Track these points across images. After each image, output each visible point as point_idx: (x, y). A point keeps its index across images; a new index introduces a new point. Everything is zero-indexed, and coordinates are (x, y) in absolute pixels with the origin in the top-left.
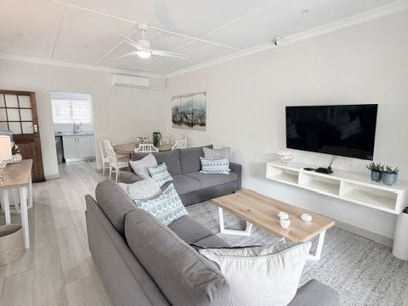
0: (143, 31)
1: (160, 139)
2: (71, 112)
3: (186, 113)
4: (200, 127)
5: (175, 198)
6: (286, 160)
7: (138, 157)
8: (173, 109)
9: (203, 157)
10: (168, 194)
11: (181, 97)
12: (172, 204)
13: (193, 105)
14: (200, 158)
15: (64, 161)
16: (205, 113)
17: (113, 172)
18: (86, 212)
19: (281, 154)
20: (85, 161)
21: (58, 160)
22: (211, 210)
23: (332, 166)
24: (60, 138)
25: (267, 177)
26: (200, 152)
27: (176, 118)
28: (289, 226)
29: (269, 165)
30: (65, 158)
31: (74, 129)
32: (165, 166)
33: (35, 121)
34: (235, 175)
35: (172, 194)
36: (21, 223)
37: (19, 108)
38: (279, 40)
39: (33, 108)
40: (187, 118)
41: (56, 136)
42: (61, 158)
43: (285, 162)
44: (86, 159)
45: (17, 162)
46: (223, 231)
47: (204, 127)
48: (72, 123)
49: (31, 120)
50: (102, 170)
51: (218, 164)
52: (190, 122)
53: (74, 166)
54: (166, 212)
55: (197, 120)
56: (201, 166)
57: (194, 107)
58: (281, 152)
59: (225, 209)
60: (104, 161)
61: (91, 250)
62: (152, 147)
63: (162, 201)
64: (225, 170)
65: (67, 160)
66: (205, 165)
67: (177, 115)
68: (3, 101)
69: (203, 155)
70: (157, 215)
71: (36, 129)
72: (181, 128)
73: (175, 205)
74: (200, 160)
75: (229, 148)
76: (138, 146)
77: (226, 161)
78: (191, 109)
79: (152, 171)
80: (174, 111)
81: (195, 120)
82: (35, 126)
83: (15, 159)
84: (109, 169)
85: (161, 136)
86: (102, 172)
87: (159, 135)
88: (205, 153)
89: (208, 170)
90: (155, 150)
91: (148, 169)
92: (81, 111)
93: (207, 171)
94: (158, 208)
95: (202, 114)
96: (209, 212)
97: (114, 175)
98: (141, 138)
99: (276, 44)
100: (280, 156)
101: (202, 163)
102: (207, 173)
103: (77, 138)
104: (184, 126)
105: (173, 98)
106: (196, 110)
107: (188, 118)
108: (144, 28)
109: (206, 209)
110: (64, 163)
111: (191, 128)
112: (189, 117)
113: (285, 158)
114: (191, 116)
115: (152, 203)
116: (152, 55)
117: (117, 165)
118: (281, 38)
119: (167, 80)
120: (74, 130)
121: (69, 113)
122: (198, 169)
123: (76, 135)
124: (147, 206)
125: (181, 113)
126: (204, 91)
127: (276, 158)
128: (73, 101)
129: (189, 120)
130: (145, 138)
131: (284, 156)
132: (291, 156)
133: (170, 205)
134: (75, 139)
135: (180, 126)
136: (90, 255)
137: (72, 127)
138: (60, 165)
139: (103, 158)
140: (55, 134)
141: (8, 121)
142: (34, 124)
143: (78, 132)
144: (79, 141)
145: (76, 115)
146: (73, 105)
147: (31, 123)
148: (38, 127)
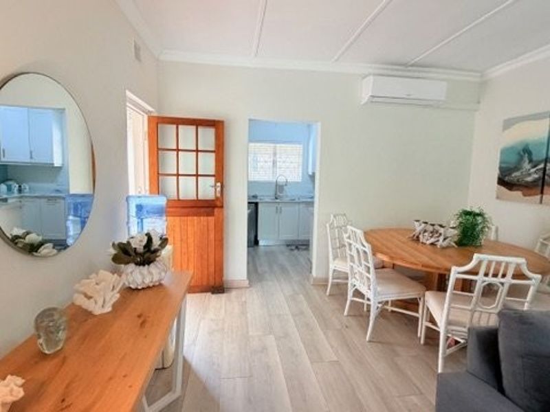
1: (482, 230)
2: (274, 163)
15: (256, 242)
20: (288, 246)
21: (249, 241)
24: (254, 206)
30: (259, 239)
31: (276, 190)
33: (219, 175)
37: (197, 151)
39: (219, 150)
41: (249, 203)
42: (253, 239)
48: (274, 180)
49: (213, 173)
53: (270, 254)
65: (261, 243)
67: (526, 166)
71: (219, 189)
72: (540, 202)
82: (219, 184)
86: (325, 288)
87: (479, 219)
92: (288, 160)
98: (426, 224)
103: (279, 206)
110: (256, 247)
117: (376, 294)
119: (485, 83)
120: (276, 194)
121: (272, 164)
123: (278, 203)
125: (546, 161)
128: (278, 145)
134: (277, 208)
137: (274, 186)
138: (251, 249)
139: (331, 257)
140: (249, 199)
141: (178, 175)
142: (216, 181)
143: (281, 197)
144: (281, 212)
145: (280, 168)
146: (278, 152)
147: (213, 179)
148: (222, 187)
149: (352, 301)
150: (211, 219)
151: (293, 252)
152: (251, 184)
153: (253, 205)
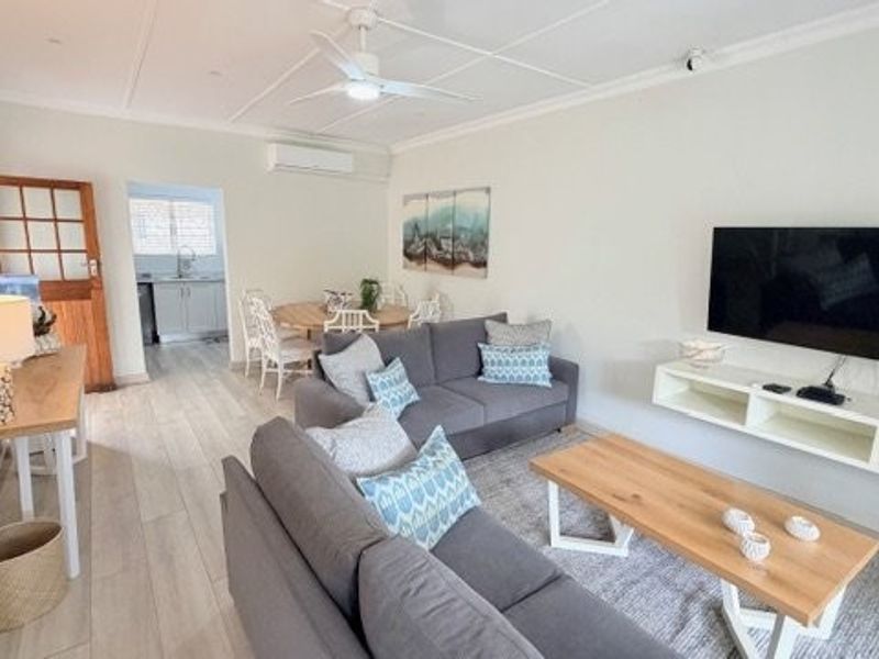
0: (363, 29)
1: (377, 295)
2: (173, 230)
3: (438, 237)
4: (474, 270)
5: (452, 465)
6: (706, 361)
7: (337, 344)
8: (406, 226)
9: (486, 343)
10: (434, 454)
11: (427, 196)
12: (448, 483)
13: (457, 216)
14: (481, 346)
15: (156, 339)
16: (486, 236)
17: (270, 370)
18: (223, 497)
19: (693, 344)
20: (204, 339)
21: (145, 337)
22: (513, 475)
23: (834, 381)
24: (147, 289)
25: (654, 401)
26: (478, 332)
27: (413, 246)
28: (768, 557)
29: (661, 371)
30: (159, 333)
31: (179, 266)
32: (400, 365)
33: (93, 250)
34: (564, 390)
35: (443, 455)
36: (59, 518)
37: (56, 220)
38: (698, 57)
39: (89, 219)
40: (439, 248)
41: (139, 284)
42: (150, 336)
43: (700, 367)
44: (206, 336)
45: (49, 352)
46: (557, 541)
47: (481, 271)
48: (176, 253)
49: (83, 247)
50: (245, 363)
51: (524, 363)
52: (449, 256)
53: (178, 352)
54: (433, 507)
55: (466, 254)
56: (482, 366)
57: (458, 223)
58: (694, 340)
59: (562, 484)
60: (248, 345)
61: (233, 589)
62: (364, 316)
63: (424, 478)
64: (540, 376)
65: (164, 339)
66: (493, 363)
67: (417, 239)
68: (19, 204)
69: (485, 337)
70: (414, 517)
71: (94, 268)
72: (426, 269)
73: (453, 486)
74: (479, 350)
75: (549, 322)
76: (330, 315)
77: (542, 355)
78: (450, 226)
79: (375, 380)
80: (410, 232)
81: (460, 253)
82: (93, 262)
83: (46, 347)
84: (260, 362)
85: (379, 288)
86: (243, 370)
87: (375, 286)
88: (491, 333)
89: (500, 375)
90: (371, 324)
91: (364, 375)
92: (193, 225)
93: (496, 377)
94: (416, 499)
95: (480, 238)
96: (508, 482)
97: (272, 378)
98: (333, 293)
99: (690, 67)
100: (689, 349)
101: (485, 358)
102: (497, 382)
103: (185, 287)
104: (431, 266)
105: (407, 199)
106: (462, 229)
107: (444, 246)
108: (366, 22)
109: (500, 472)
110: (156, 346)
111: (450, 272)
112: (446, 244)
113: (704, 356)
114: (450, 242)
115: (401, 486)
116: (382, 93)
117: (281, 356)
118: (704, 52)
119: (391, 157)
120: (179, 271)
121: (169, 231)
122: (474, 370)
123: (184, 282)
124: (388, 495)
125: (427, 236)
126: (486, 185)
127: (681, 354)
128: (176, 204)
129: (447, 252)
130: (343, 294)
131: (701, 351)
132: (718, 353)
133: (443, 486)
134: (182, 290)
135: (423, 266)
136: (232, 601)
137: (176, 262)
138: (149, 348)
139: (246, 336)
140: (137, 278)
141: (29, 251)
142: (89, 258)
143: (187, 276)
144: (189, 294)
145: (183, 236)
146: (176, 214)
147: (84, 255)
148: (99, 264)
149: (267, 374)
150: (87, 304)
151: (211, 346)
152: (139, 259)
153: (145, 287)
